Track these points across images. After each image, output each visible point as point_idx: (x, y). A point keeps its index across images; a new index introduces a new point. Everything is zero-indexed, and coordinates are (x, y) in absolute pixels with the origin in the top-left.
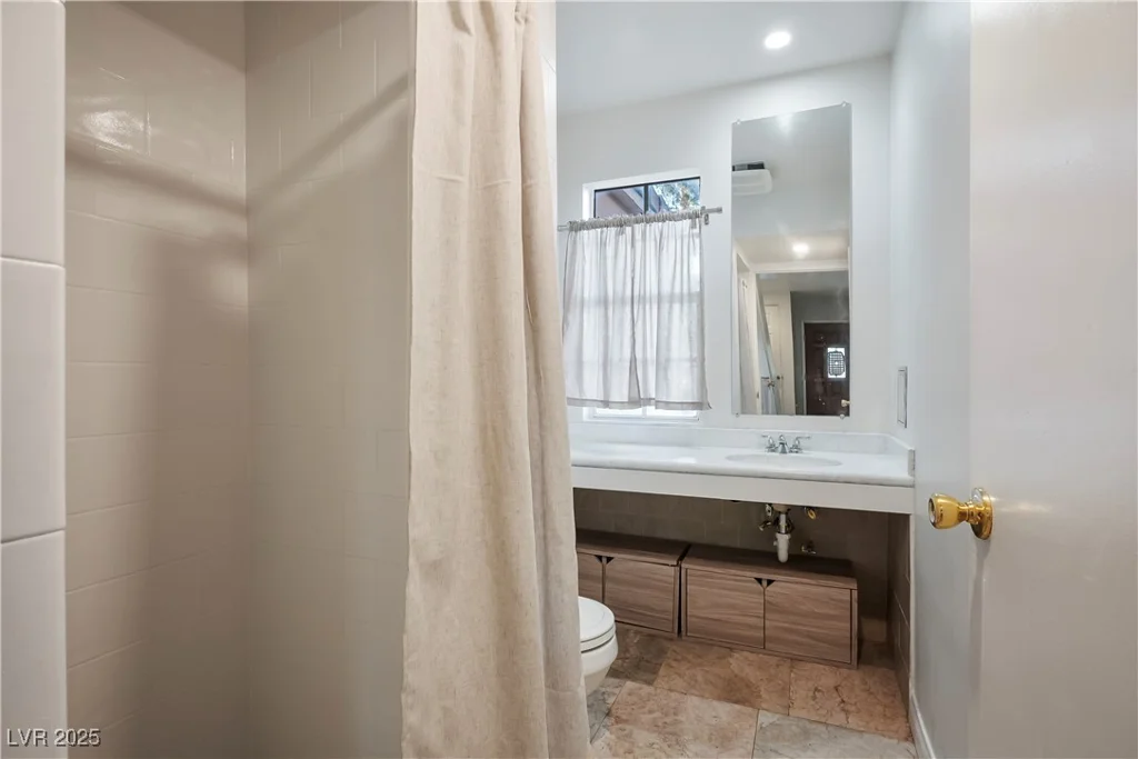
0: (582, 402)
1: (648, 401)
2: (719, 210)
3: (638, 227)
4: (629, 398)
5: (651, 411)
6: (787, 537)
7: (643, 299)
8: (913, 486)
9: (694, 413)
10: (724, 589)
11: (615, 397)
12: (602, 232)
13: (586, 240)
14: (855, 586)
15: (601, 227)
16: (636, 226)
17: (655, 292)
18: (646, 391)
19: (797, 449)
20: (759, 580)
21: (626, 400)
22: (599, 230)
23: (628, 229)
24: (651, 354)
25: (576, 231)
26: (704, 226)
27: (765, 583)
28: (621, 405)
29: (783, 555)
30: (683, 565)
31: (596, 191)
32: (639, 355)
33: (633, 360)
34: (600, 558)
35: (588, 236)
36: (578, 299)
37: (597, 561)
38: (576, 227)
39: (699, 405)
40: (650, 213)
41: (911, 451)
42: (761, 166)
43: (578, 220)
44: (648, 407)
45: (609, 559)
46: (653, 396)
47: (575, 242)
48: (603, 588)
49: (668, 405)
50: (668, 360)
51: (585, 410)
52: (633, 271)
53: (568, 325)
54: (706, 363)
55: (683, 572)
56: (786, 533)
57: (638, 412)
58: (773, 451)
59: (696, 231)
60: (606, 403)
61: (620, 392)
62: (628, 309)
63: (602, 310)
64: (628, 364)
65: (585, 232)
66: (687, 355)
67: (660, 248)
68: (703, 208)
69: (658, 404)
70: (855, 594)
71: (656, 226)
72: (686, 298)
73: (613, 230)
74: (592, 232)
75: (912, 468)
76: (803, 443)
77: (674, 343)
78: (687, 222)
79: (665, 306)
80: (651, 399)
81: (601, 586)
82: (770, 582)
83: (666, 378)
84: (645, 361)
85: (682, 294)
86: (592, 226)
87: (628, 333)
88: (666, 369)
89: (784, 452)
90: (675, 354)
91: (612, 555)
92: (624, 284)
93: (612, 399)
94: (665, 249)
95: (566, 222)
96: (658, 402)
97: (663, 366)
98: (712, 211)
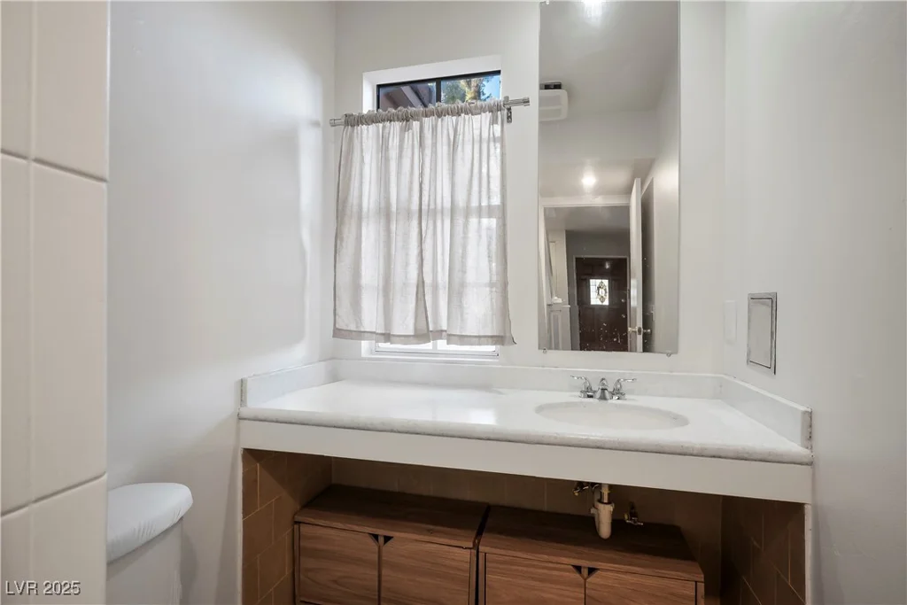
0: (360, 335)
1: (439, 334)
2: (526, 102)
3: (428, 122)
4: (416, 329)
5: (442, 344)
6: (610, 508)
7: (433, 213)
8: (810, 464)
9: (491, 348)
10: (533, 579)
11: (397, 330)
12: (384, 127)
13: (364, 135)
14: (701, 577)
15: (383, 121)
16: (426, 120)
17: (447, 204)
18: (436, 323)
19: (618, 392)
20: (578, 569)
21: (412, 333)
22: (381, 125)
23: (416, 124)
24: (443, 278)
25: (353, 126)
26: (506, 125)
27: (585, 572)
28: (405, 339)
29: (605, 530)
30: (481, 548)
31: (379, 86)
32: (428, 279)
33: (421, 284)
34: (376, 537)
35: (368, 133)
36: (355, 209)
37: (371, 541)
38: (354, 121)
39: (499, 339)
40: (443, 105)
41: (805, 412)
42: (558, 86)
43: (355, 113)
44: (439, 342)
45: (387, 539)
46: (445, 328)
47: (351, 140)
48: (380, 576)
49: (463, 339)
50: (463, 285)
51: (365, 345)
52: (421, 175)
53: (342, 240)
54: (510, 288)
55: (481, 556)
56: (609, 503)
57: (428, 346)
58: (591, 397)
59: (497, 128)
60: (387, 337)
61: (404, 322)
62: (415, 223)
63: (383, 221)
64: (415, 289)
65: (364, 127)
66: (486, 280)
67: (453, 146)
68: (507, 98)
69: (451, 338)
70: (701, 587)
71: (449, 120)
72: (484, 212)
73: (397, 125)
74: (372, 127)
75: (809, 437)
76: (625, 387)
77: (470, 262)
78: (487, 116)
79: (460, 221)
80: (442, 331)
81: (376, 573)
82: (591, 571)
83: (461, 306)
84: (435, 287)
85: (480, 206)
86: (370, 120)
87: (414, 251)
88: (461, 294)
89: (603, 398)
90: (471, 277)
91: (389, 533)
92: (411, 189)
93: (396, 331)
94: (460, 148)
95: (340, 115)
96: (449, 335)
97: (457, 291)
98: (517, 103)
